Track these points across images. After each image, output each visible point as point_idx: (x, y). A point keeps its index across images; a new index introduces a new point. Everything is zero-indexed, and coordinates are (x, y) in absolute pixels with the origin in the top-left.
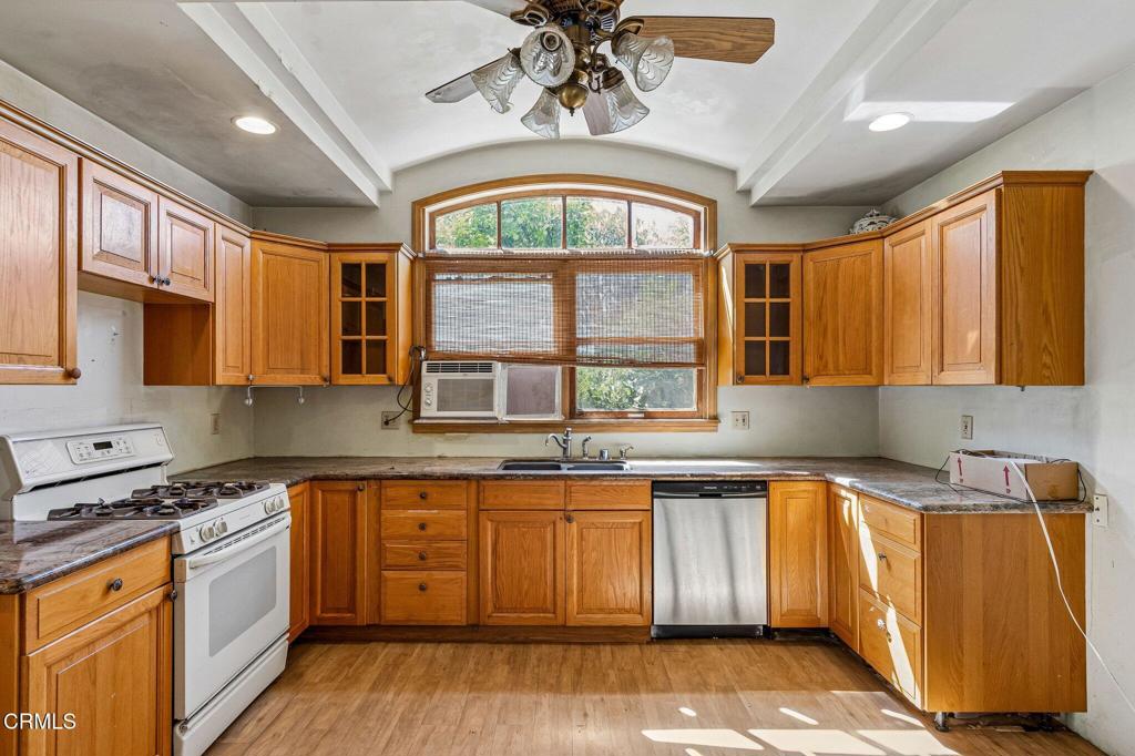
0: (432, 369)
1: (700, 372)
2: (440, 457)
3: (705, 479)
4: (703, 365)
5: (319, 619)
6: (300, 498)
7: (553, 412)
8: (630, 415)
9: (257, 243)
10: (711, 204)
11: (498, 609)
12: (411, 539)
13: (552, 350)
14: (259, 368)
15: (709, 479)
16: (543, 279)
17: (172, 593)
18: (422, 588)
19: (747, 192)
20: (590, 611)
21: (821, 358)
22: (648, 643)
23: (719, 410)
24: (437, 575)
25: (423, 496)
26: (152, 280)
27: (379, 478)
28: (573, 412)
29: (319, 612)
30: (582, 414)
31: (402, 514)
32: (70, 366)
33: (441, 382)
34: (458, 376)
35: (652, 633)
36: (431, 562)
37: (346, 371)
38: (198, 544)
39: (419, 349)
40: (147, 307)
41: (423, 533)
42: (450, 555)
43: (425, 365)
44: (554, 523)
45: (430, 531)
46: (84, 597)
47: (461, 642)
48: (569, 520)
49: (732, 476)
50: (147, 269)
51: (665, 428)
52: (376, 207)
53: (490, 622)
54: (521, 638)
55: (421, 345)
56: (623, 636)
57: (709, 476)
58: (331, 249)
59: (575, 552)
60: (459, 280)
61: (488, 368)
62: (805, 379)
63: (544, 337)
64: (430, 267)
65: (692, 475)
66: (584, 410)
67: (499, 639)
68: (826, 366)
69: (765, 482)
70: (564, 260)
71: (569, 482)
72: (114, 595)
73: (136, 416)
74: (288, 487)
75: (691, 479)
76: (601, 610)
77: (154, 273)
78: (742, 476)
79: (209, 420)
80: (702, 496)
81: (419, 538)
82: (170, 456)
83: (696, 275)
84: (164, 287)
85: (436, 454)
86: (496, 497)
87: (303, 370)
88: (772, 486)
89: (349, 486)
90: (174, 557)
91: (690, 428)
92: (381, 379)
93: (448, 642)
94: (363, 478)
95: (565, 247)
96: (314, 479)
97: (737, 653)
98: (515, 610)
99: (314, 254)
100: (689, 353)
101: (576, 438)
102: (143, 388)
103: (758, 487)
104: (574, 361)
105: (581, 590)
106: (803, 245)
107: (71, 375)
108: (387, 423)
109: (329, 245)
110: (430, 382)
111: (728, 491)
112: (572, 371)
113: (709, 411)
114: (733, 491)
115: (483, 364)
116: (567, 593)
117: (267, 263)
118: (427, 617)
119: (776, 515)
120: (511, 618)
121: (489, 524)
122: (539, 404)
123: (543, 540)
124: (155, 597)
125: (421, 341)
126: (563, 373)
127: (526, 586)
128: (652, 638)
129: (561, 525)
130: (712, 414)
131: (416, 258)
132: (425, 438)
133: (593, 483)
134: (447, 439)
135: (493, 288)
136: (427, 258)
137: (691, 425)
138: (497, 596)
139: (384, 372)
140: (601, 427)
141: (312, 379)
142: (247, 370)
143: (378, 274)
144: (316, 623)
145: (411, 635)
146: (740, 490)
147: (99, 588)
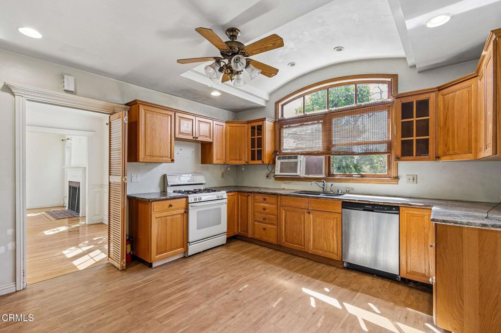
0: (279, 158)
1: (389, 156)
2: (283, 189)
3: (365, 202)
4: (390, 153)
5: (240, 233)
6: (234, 196)
7: (322, 174)
8: (354, 176)
9: (227, 124)
10: (395, 77)
11: (286, 241)
12: (261, 213)
13: (321, 150)
14: (228, 160)
15: (367, 203)
16: (318, 123)
17: (187, 212)
18: (264, 229)
19: (414, 66)
20: (317, 249)
21: (446, 146)
22: (342, 268)
23: (400, 174)
24: (269, 226)
25: (265, 199)
26: (194, 138)
27: (254, 192)
28: (329, 174)
29: (240, 231)
30: (333, 175)
31: (259, 204)
32: (172, 158)
33: (281, 163)
34: (287, 161)
35: (345, 265)
36: (267, 221)
37: (252, 160)
38: (193, 201)
39: (277, 152)
40: (202, 144)
41: (264, 211)
42: (271, 220)
43: (277, 157)
44: (304, 213)
45: (266, 211)
46: (164, 206)
47: (276, 250)
48: (309, 213)
49: (379, 202)
50: (192, 135)
51: (369, 182)
52: (265, 107)
53: (284, 245)
54: (295, 254)
55: (277, 151)
56: (332, 263)
57: (367, 201)
58: (248, 122)
59: (312, 225)
60: (289, 127)
61: (296, 158)
62: (438, 158)
63: (318, 145)
64: (280, 124)
65: (359, 200)
66: (334, 173)
67: (288, 252)
68: (448, 150)
69: (399, 207)
70: (326, 114)
71: (309, 199)
72: (171, 208)
73: (199, 172)
74: (227, 192)
75: (358, 202)
76: (322, 250)
77: (194, 136)
78: (383, 203)
79: (221, 174)
80: (364, 210)
81: (264, 213)
82: (205, 182)
83: (388, 111)
84: (197, 139)
85: (282, 188)
86: (286, 202)
87: (240, 160)
88: (401, 209)
89: (246, 194)
90: (187, 203)
91: (382, 182)
92: (260, 162)
93: (272, 249)
94: (249, 192)
95: (328, 109)
96: (238, 191)
97: (378, 282)
98: (291, 242)
99: (243, 125)
100: (383, 148)
101: (329, 184)
102: (201, 165)
103: (394, 209)
104: (330, 154)
105: (314, 241)
106: (438, 88)
107: (173, 161)
108: (267, 177)
109: (248, 121)
110: (278, 162)
111: (377, 209)
112: (329, 157)
113: (393, 174)
114: (380, 209)
115: (294, 156)
116: (309, 240)
117: (230, 129)
118: (265, 239)
119: (404, 223)
120: (290, 245)
121: (284, 211)
122: (316, 171)
123: (301, 219)
124: (183, 211)
125: (277, 149)
126: (325, 159)
127: (295, 235)
128: (344, 267)
129: (306, 214)
130: (395, 176)
131: (276, 121)
132: (279, 182)
133: (318, 200)
134: (285, 183)
135: (301, 128)
136: (279, 121)
137: (383, 181)
138: (286, 236)
139: (261, 160)
140: (340, 180)
141: (243, 162)
142: (224, 159)
143: (260, 129)
144: (239, 234)
145: (262, 244)
146: (384, 209)
147: (168, 205)
